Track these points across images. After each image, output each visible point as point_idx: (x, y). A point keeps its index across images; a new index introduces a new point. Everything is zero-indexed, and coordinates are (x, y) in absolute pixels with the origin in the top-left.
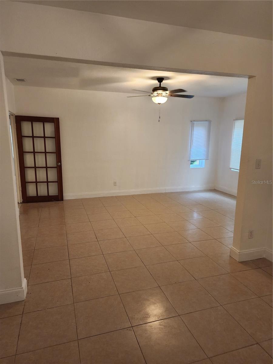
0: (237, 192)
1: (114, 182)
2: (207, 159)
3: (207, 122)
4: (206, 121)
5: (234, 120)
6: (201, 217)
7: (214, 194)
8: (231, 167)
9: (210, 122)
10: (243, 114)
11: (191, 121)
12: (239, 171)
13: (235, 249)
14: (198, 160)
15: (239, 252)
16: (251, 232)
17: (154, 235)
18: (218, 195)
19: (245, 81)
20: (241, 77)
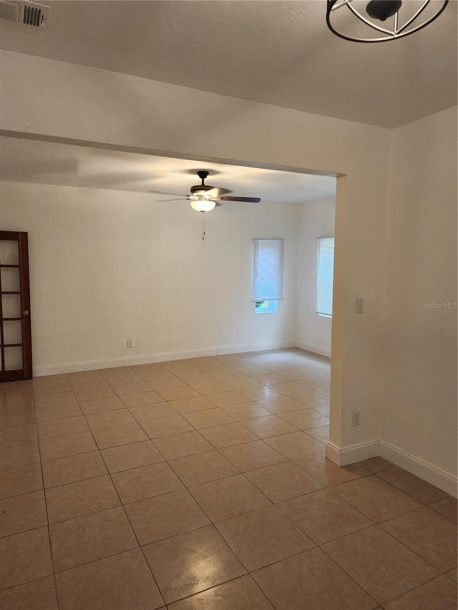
1: (127, 341)
2: (281, 299)
3: (278, 241)
4: (277, 239)
5: (318, 238)
6: (276, 395)
8: (318, 310)
9: (282, 240)
11: (254, 240)
12: (331, 317)
13: (333, 445)
14: (267, 300)
15: (340, 450)
16: (356, 416)
17: (200, 431)
18: (300, 357)
19: (332, 180)
20: (326, 175)
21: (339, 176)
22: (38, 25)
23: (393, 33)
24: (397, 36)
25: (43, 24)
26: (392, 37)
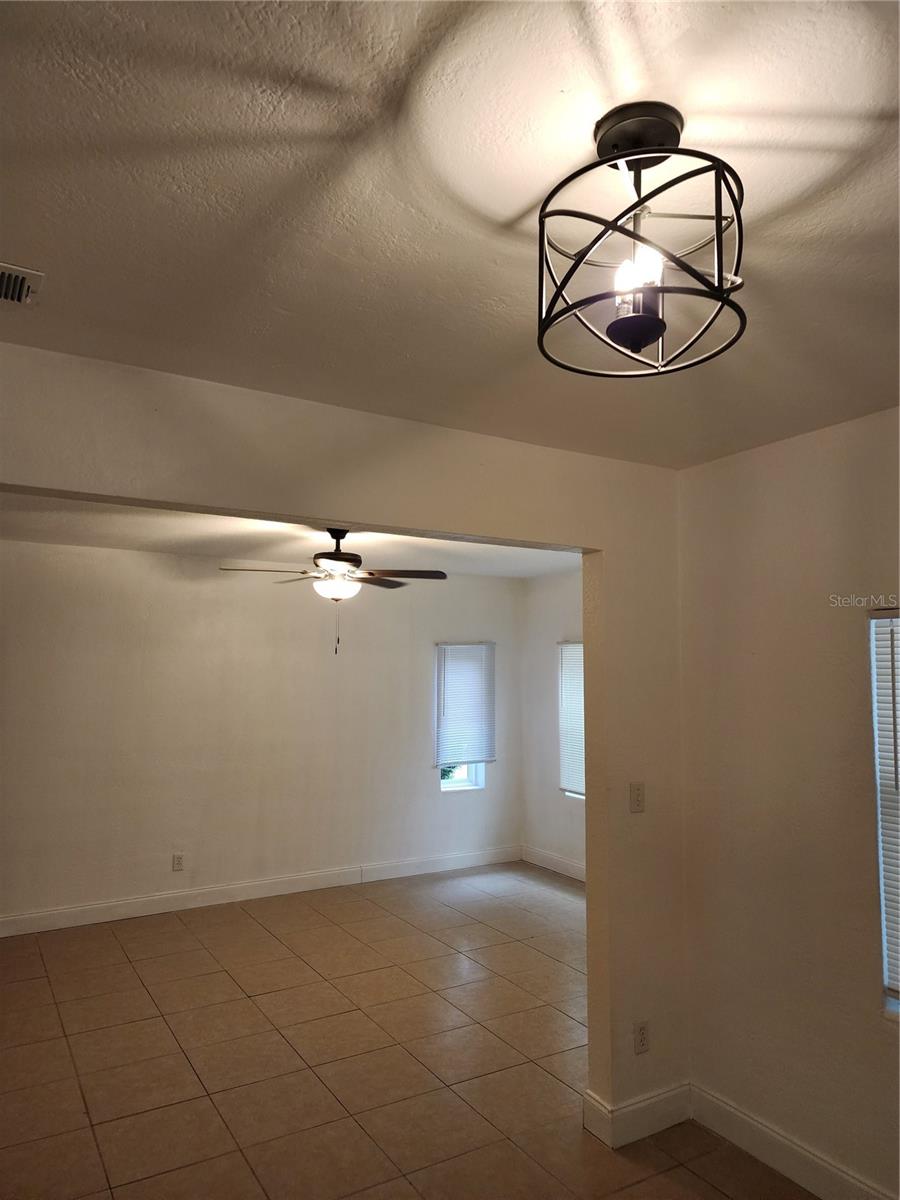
0: (584, 867)
1: (174, 856)
2: (491, 762)
3: (484, 647)
4: (481, 643)
5: (558, 643)
6: (482, 975)
7: (520, 878)
8: (564, 785)
9: (491, 645)
10: (578, 628)
11: (437, 644)
13: (597, 1098)
14: (464, 763)
15: (612, 1112)
16: (642, 1031)
17: (316, 1070)
18: (532, 883)
19: (575, 558)
20: (562, 550)
21: (586, 552)
22: (19, 300)
23: (657, 365)
24: (663, 369)
25: (29, 300)
26: (656, 371)
